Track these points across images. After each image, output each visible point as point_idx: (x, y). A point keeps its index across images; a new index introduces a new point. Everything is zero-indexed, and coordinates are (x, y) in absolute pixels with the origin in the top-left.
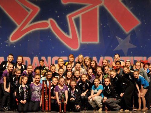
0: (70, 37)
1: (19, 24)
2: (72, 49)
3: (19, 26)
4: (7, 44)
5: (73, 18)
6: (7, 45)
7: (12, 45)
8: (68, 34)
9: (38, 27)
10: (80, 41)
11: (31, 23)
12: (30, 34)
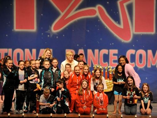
0: (122, 26)
1: (63, 12)
2: (123, 41)
3: (62, 14)
4: (49, 34)
5: (125, 5)
6: (48, 36)
7: (54, 35)
8: (119, 23)
9: (84, 15)
10: (133, 31)
11: (76, 10)
12: (75, 23)
